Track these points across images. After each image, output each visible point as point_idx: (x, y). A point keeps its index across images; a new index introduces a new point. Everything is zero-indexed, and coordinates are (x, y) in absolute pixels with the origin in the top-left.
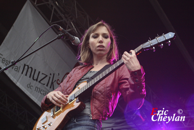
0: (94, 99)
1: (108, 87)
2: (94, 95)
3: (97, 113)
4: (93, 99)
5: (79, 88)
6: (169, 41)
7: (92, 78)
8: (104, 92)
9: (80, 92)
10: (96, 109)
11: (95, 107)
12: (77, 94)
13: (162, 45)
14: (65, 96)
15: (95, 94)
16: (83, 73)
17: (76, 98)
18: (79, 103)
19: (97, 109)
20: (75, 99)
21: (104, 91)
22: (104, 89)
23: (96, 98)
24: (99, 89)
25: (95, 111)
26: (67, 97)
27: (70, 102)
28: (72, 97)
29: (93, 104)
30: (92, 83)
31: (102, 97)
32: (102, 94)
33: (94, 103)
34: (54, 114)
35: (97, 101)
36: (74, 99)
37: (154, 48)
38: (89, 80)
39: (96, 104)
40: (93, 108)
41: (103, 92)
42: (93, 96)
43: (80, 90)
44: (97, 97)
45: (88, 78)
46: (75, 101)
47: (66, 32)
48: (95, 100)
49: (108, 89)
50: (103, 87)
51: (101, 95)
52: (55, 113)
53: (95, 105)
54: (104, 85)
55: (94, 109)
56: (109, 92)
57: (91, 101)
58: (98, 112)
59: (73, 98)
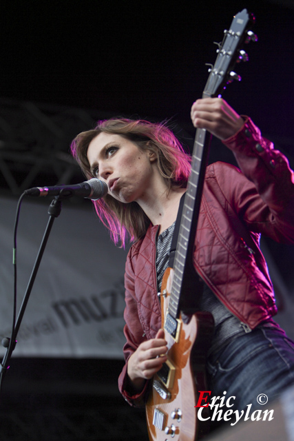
0: (220, 286)
1: (228, 238)
2: (214, 278)
3: (251, 308)
4: (218, 289)
5: (166, 295)
6: (250, 33)
7: (174, 249)
8: (229, 254)
9: (175, 299)
10: (242, 304)
11: (238, 301)
12: (174, 309)
13: (242, 52)
14: (157, 339)
15: (215, 275)
16: (150, 259)
17: (178, 316)
18: (194, 319)
19: (244, 301)
20: (179, 321)
21: (226, 252)
22: (223, 249)
23: (223, 283)
24: (213, 259)
25: (243, 309)
26: (162, 336)
27: (174, 336)
28: (169, 323)
29: (228, 297)
30: (180, 258)
31: (233, 269)
32: (228, 262)
33: (229, 294)
34: (167, 390)
35: (229, 286)
36: (177, 322)
37: (232, 74)
38: (170, 259)
39: (233, 292)
40: (235, 306)
41: (226, 256)
42: (212, 282)
43: (171, 295)
44: (223, 279)
45: (167, 257)
46: (181, 325)
47: (60, 189)
48: (223, 288)
49: (231, 240)
50: (219, 247)
51: (227, 267)
52: (167, 385)
53: (233, 296)
54: (216, 241)
55: (238, 306)
56: (239, 246)
57: (218, 297)
58: (252, 306)
59: (174, 323)
